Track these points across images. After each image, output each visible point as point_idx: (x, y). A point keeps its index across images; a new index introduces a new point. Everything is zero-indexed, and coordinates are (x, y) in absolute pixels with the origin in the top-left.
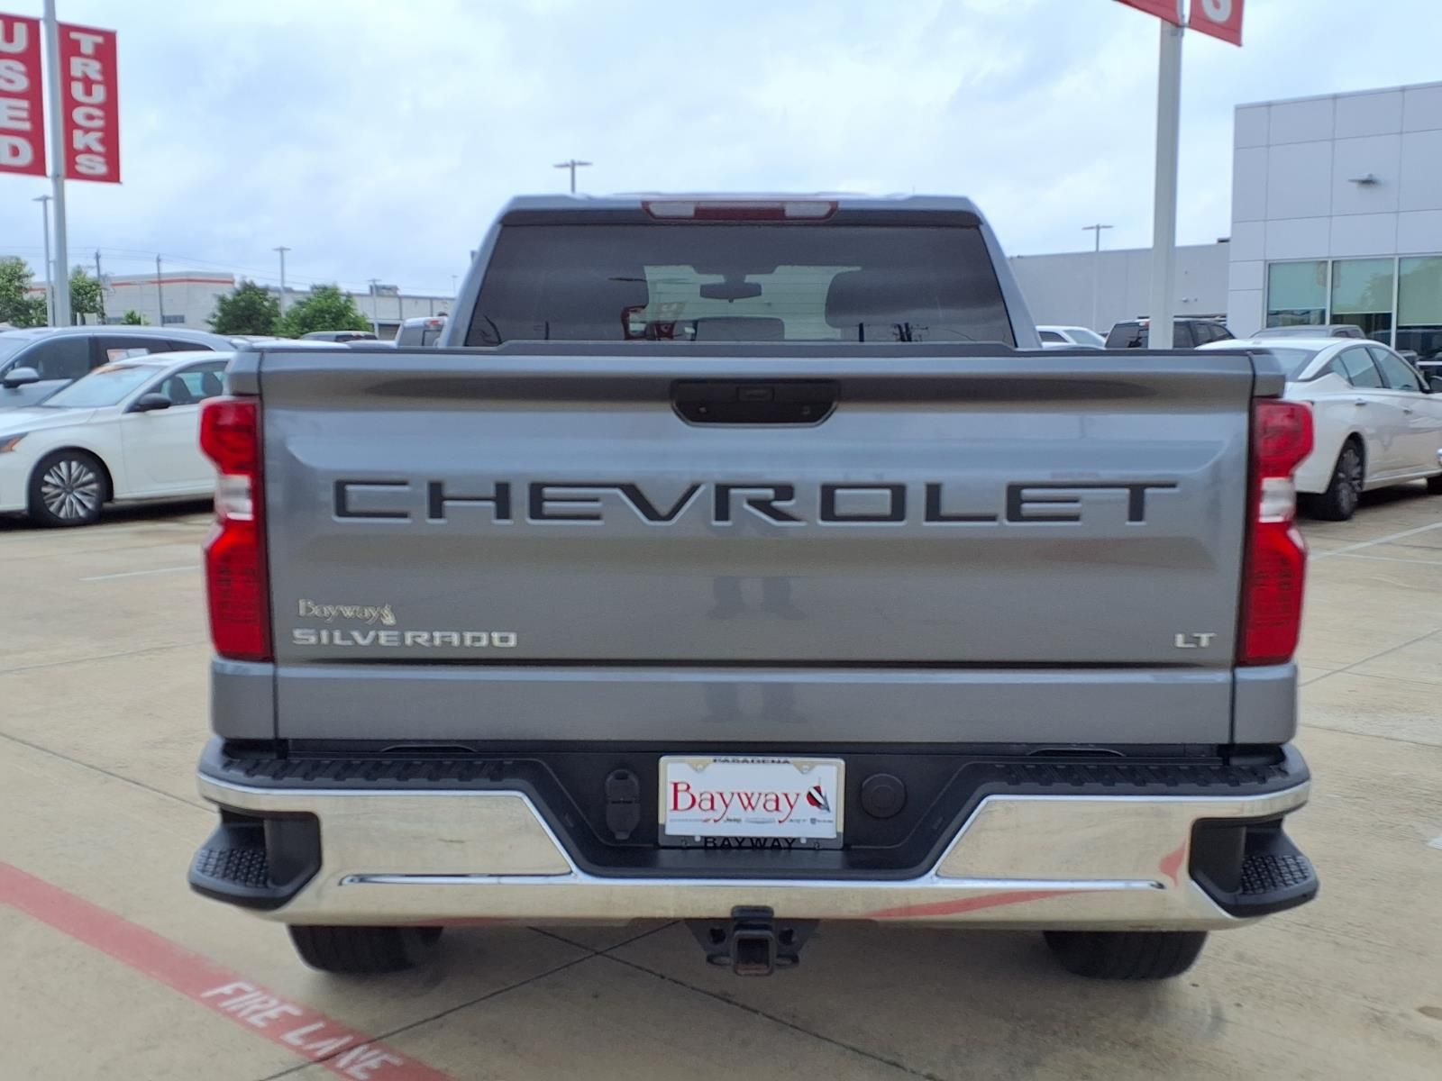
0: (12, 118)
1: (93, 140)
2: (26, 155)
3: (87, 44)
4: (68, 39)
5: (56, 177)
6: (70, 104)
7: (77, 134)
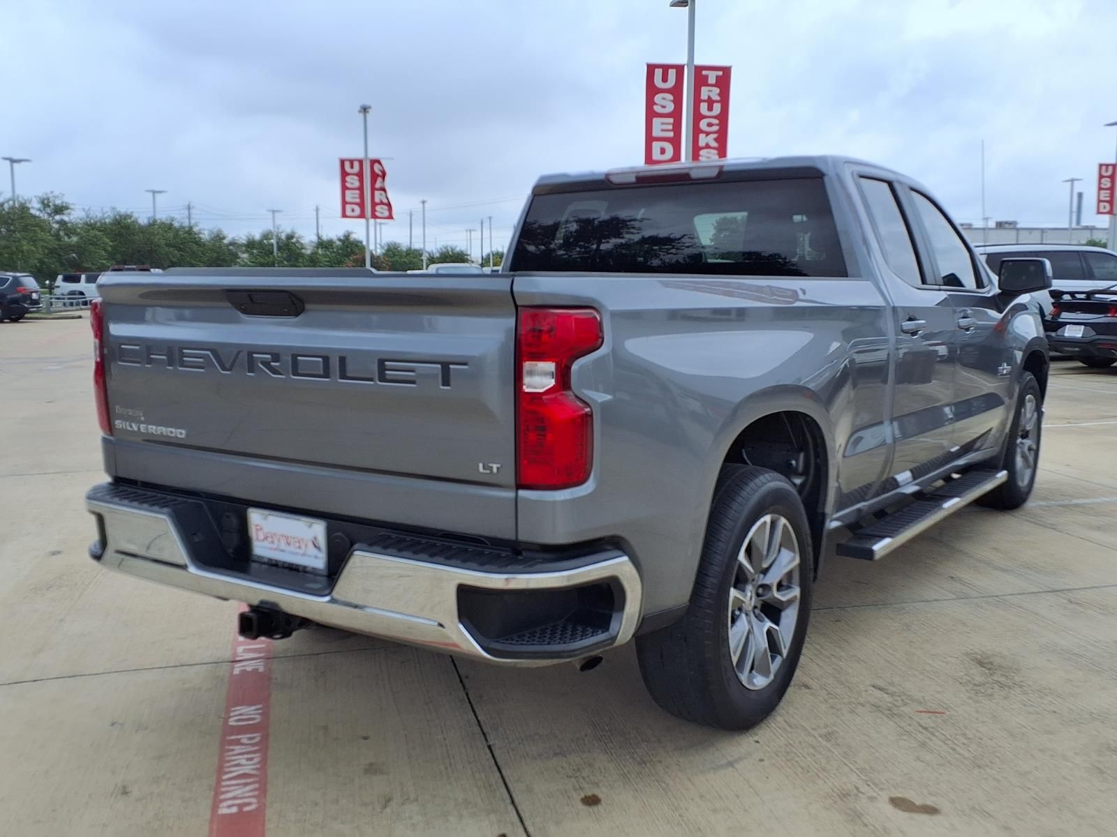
0: (663, 130)
1: (711, 140)
3: (712, 77)
6: (698, 117)
7: (702, 136)
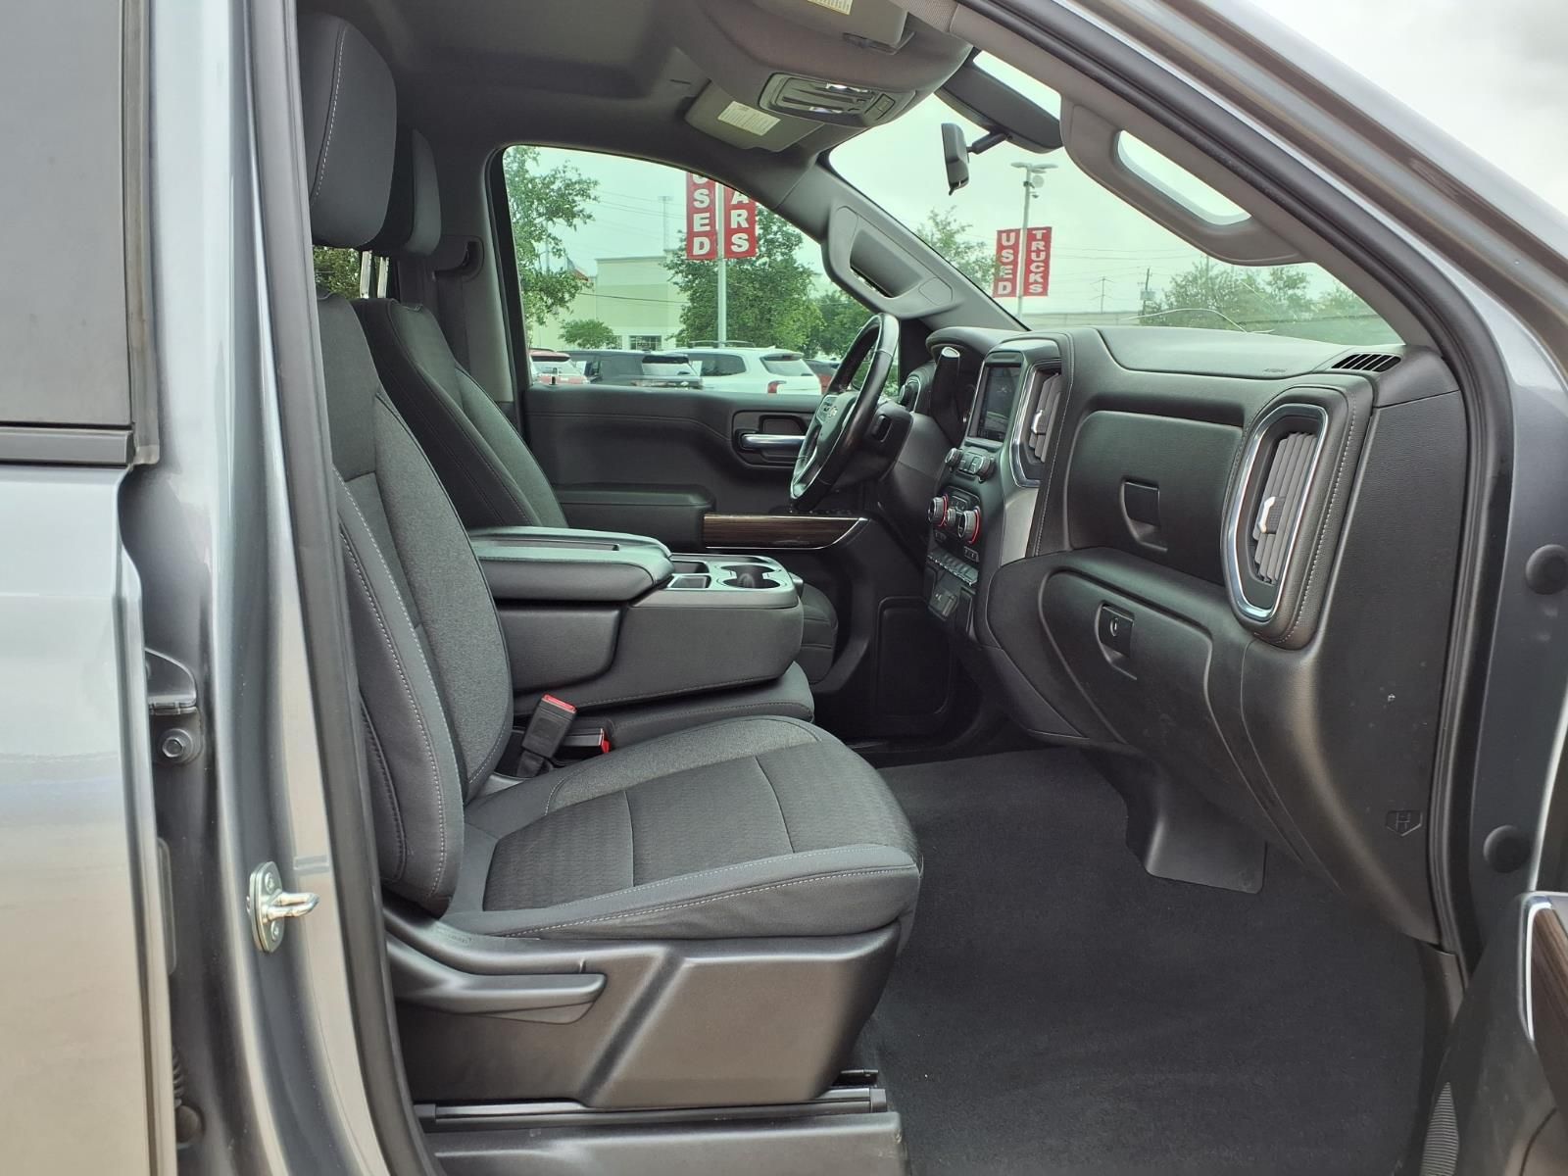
2: (1009, 289)
4: (1031, 235)
5: (1020, 297)
